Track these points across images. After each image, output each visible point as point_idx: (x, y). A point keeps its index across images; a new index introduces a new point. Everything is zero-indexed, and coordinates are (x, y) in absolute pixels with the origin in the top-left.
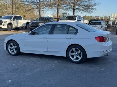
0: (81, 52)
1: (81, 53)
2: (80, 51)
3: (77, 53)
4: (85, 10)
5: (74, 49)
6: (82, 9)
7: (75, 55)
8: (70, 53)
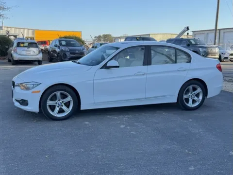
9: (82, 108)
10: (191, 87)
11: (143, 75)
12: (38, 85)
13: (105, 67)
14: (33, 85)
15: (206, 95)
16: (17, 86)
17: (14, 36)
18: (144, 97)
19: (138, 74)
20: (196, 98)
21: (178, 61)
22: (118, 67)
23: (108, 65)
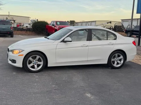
9: (49, 65)
10: (116, 55)
11: (86, 46)
12: (22, 51)
13: (63, 41)
14: (19, 51)
15: (126, 60)
16: (10, 51)
17: (13, 20)
18: (87, 60)
19: (84, 46)
20: (119, 62)
21: (108, 38)
22: (71, 41)
23: (65, 40)
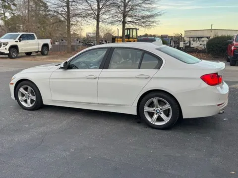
0: (170, 107)
1: (169, 109)
2: (168, 106)
3: (161, 109)
4: (143, 24)
5: (155, 100)
6: (137, 22)
7: (155, 111)
8: (145, 107)
